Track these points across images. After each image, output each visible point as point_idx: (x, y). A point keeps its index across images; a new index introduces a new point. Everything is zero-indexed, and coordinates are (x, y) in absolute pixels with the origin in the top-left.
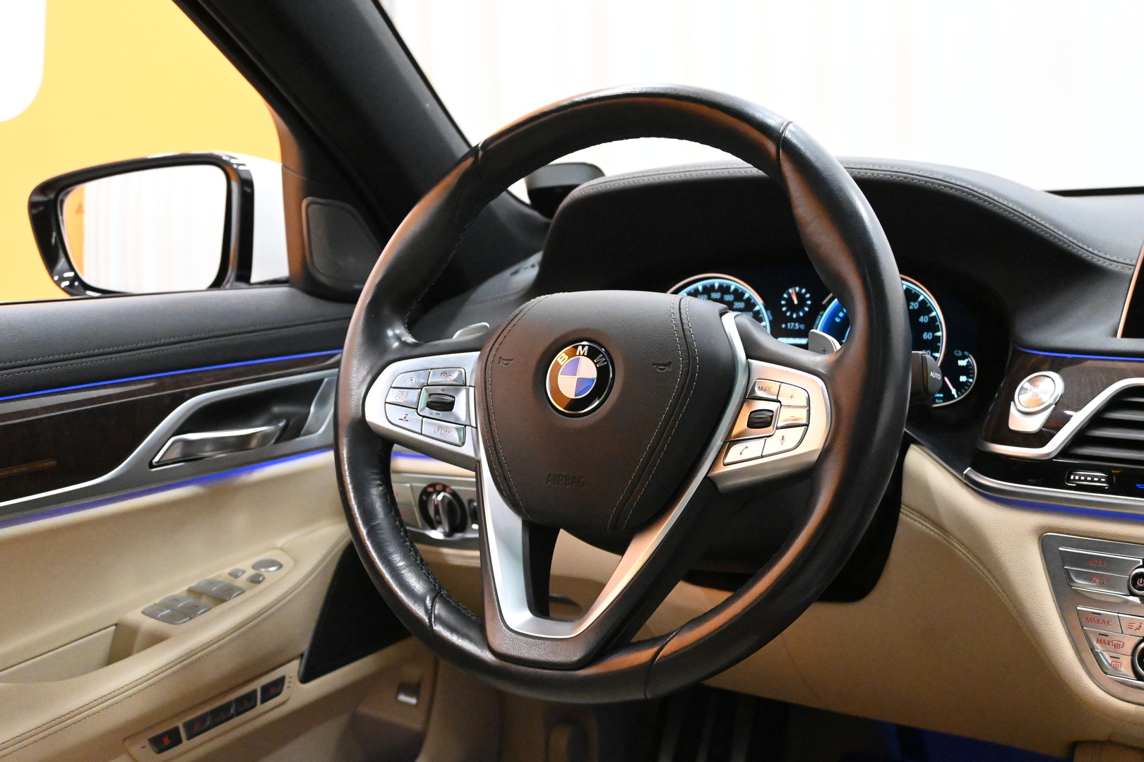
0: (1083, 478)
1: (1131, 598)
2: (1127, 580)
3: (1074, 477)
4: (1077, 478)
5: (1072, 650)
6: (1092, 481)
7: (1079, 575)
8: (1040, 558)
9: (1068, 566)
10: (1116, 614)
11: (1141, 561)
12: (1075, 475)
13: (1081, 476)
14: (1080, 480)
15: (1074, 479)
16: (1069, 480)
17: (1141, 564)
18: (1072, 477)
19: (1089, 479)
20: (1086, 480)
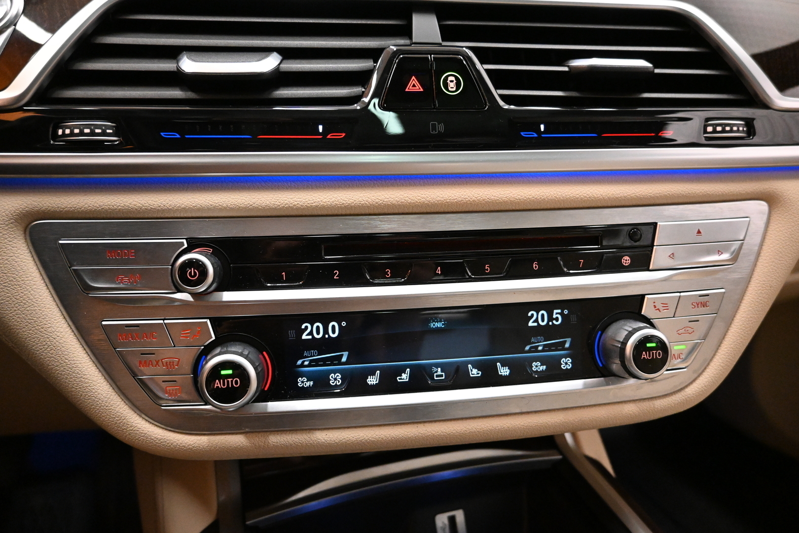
0: (77, 131)
1: (179, 296)
2: (170, 270)
3: (64, 132)
4: (68, 131)
5: (105, 383)
6: (92, 133)
7: (97, 275)
8: (31, 259)
9: (78, 265)
10: (161, 322)
11: (184, 241)
12: (64, 128)
13: (72, 129)
14: (72, 134)
15: (64, 134)
16: (55, 136)
17: (186, 246)
18: (60, 132)
19: (87, 131)
20: (82, 133)
